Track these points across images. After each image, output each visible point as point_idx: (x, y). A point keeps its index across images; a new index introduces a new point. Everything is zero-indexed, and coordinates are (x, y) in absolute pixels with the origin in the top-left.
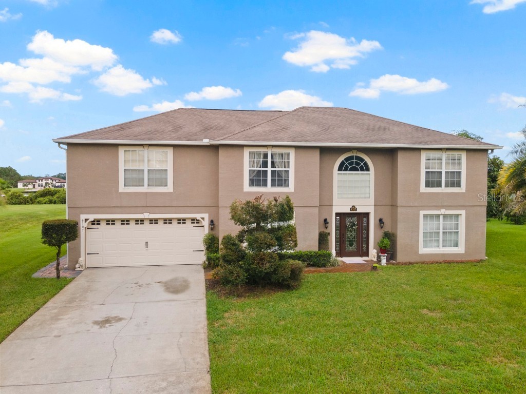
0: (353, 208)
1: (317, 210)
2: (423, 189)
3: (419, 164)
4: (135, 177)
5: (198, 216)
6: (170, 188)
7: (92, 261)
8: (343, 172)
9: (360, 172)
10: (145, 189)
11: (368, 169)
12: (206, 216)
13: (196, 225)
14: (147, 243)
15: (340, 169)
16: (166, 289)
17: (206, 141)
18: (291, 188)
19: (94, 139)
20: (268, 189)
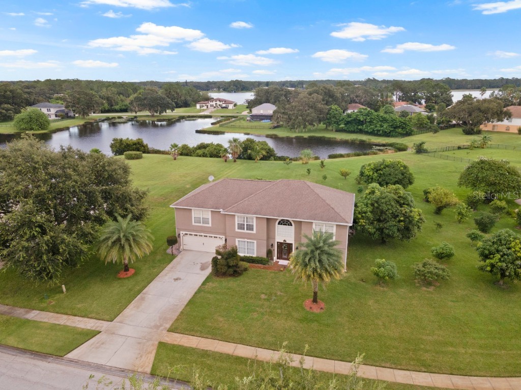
0: (285, 241)
1: (265, 242)
4: (198, 220)
5: (221, 237)
6: (210, 225)
7: (185, 247)
9: (288, 226)
10: (201, 224)
11: (291, 225)
12: (224, 237)
13: (220, 240)
14: (203, 243)
15: (279, 224)
16: (201, 267)
17: (221, 210)
18: (254, 232)
19: (183, 206)
20: (245, 231)
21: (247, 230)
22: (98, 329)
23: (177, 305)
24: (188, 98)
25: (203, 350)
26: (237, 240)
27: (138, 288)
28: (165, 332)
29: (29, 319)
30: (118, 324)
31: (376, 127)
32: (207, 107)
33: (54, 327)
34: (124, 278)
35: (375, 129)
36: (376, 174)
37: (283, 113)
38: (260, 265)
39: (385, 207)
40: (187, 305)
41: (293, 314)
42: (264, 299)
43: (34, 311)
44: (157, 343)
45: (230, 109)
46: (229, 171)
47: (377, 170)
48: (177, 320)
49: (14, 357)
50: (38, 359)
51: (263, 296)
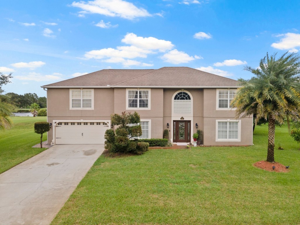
0: (182, 118)
1: (162, 118)
2: (218, 108)
3: (215, 96)
4: (76, 103)
5: (106, 121)
8: (177, 100)
9: (186, 100)
10: (81, 108)
11: (190, 99)
13: (105, 125)
14: (82, 134)
15: (175, 99)
16: (85, 153)
17: (108, 86)
18: (149, 108)
19: (58, 86)
20: (138, 109)
21: (140, 106)
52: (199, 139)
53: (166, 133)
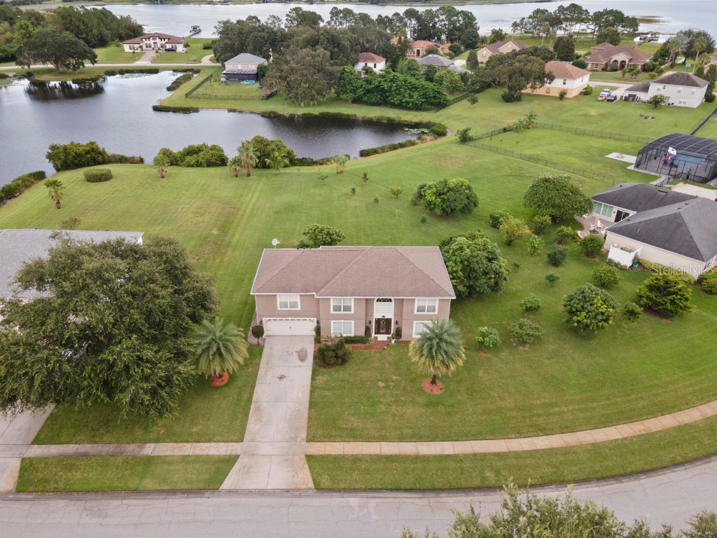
0: (383, 317)
1: (364, 321)
2: (415, 313)
4: (284, 305)
5: (312, 319)
6: (299, 308)
7: (268, 333)
8: (379, 302)
9: (387, 302)
10: (288, 309)
11: (391, 303)
12: (315, 319)
13: (311, 322)
14: (290, 327)
16: (299, 357)
17: (314, 293)
18: (352, 312)
19: (266, 292)
20: (342, 312)
21: (344, 311)
22: (234, 453)
23: (299, 410)
24: (106, 32)
25: (352, 455)
26: (332, 322)
27: (246, 396)
28: (304, 443)
29: (149, 454)
30: (250, 443)
31: (404, 97)
32: (142, 50)
33: (185, 459)
34: (222, 386)
35: (404, 100)
36: (439, 200)
37: (280, 77)
38: (360, 345)
39: (476, 267)
40: (310, 408)
41: (417, 399)
42: (384, 387)
43: (148, 445)
44: (303, 457)
45: (180, 53)
46: (250, 195)
47: (440, 194)
48: (309, 427)
49: (167, 500)
50: (194, 497)
51: (381, 384)
52: (398, 333)
53: (368, 330)
